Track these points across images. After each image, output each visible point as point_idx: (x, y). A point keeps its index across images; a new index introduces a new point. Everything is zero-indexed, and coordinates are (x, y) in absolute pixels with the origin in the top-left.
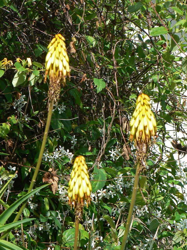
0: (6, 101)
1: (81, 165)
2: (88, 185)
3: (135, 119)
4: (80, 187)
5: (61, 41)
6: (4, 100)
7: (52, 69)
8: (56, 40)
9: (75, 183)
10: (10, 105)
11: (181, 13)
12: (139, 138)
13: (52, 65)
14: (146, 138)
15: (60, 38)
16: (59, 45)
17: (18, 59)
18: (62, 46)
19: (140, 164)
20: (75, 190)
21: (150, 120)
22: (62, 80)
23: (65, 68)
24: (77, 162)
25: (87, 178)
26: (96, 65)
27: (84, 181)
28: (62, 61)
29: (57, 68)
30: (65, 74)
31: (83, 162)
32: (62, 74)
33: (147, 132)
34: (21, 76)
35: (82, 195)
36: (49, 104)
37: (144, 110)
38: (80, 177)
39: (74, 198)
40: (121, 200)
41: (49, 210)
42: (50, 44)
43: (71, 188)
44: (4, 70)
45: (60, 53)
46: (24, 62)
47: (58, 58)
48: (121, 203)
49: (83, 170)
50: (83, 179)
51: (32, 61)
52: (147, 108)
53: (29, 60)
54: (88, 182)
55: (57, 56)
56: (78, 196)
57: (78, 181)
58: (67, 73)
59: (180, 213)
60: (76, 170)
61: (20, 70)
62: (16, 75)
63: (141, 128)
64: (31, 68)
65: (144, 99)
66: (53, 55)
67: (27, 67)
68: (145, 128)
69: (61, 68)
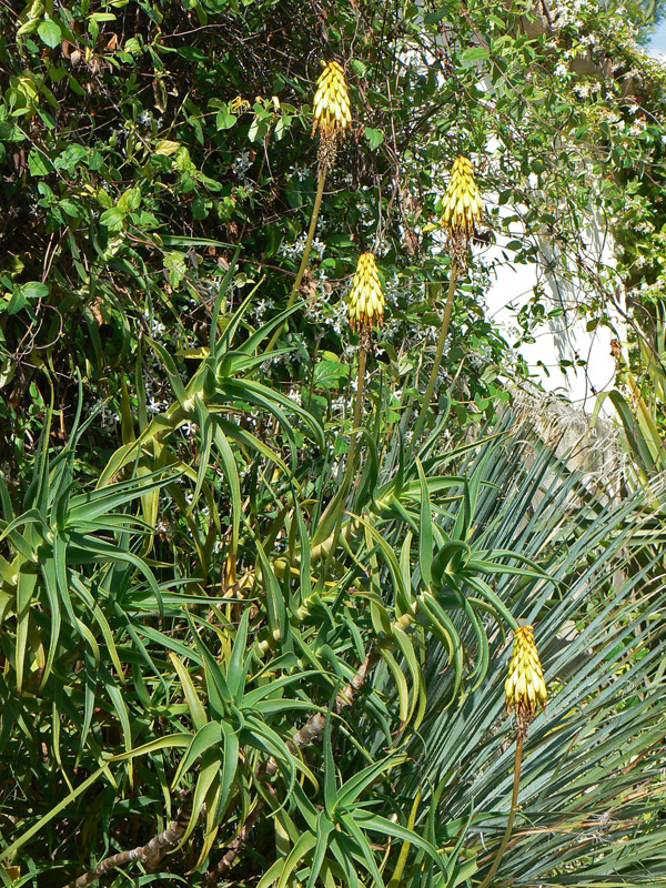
0: (222, 161)
1: (369, 267)
2: (379, 298)
3: (450, 196)
4: (367, 300)
5: (338, 73)
6: (219, 160)
7: (325, 116)
8: (330, 71)
9: (360, 294)
10: (227, 168)
11: (502, 25)
12: (456, 226)
13: (325, 111)
14: (467, 226)
15: (336, 68)
16: (335, 79)
17: (258, 99)
18: (339, 81)
19: (458, 266)
20: (361, 305)
21: (474, 197)
22: (339, 134)
23: (344, 115)
24: (362, 263)
25: (377, 286)
26: (368, 106)
27: (373, 292)
28: (340, 104)
29: (332, 116)
30: (344, 125)
31: (372, 262)
32: (341, 125)
33: (469, 217)
34: (261, 125)
35: (370, 313)
36: (320, 172)
37: (464, 182)
38: (367, 286)
39: (358, 316)
40: (394, 317)
41: (289, 332)
42: (321, 78)
43: (354, 301)
44: (236, 115)
45: (336, 92)
46: (267, 104)
47: (333, 100)
48: (394, 320)
49: (371, 275)
50: (372, 288)
51: (280, 101)
52: (469, 178)
53: (275, 99)
54: (380, 293)
55: (333, 96)
56: (364, 314)
57: (365, 291)
58: (347, 122)
59: (479, 337)
60: (361, 274)
61: (260, 115)
62: (254, 124)
63: (460, 210)
64: (279, 112)
65: (465, 164)
66: (326, 96)
67: (272, 110)
68: (465, 209)
69: (338, 116)
